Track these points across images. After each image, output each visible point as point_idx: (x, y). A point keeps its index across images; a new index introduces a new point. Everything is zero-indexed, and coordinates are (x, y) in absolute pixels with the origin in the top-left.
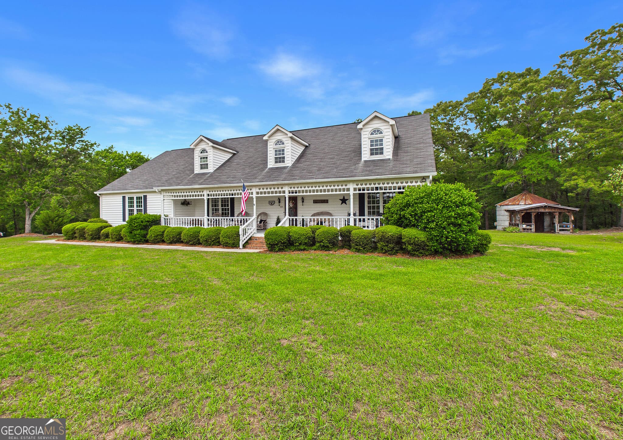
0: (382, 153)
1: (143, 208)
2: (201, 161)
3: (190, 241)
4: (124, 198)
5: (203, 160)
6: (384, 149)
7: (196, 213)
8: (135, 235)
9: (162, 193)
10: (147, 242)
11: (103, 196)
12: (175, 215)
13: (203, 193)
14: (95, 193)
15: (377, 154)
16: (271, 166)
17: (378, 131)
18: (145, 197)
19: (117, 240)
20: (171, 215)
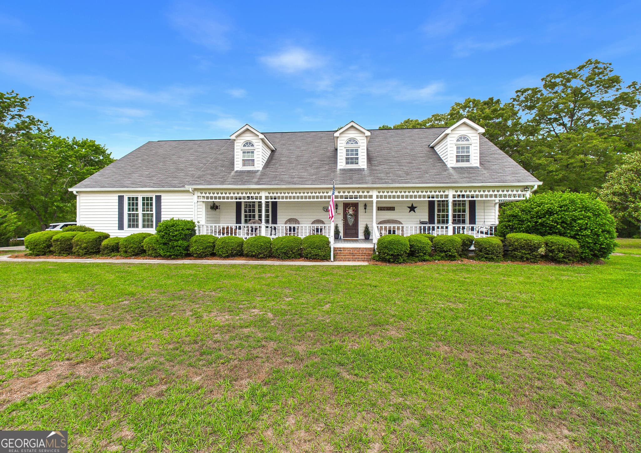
0: (468, 161)
1: (154, 212)
2: (244, 156)
3: (260, 253)
4: (121, 199)
5: (246, 154)
6: (471, 157)
7: (221, 219)
8: (173, 247)
9: (196, 192)
10: (188, 255)
11: (82, 195)
12: (207, 221)
13: (260, 195)
14: (70, 190)
15: (463, 161)
16: (342, 168)
17: (464, 138)
18: (159, 198)
19: (133, 255)
20: (203, 222)
